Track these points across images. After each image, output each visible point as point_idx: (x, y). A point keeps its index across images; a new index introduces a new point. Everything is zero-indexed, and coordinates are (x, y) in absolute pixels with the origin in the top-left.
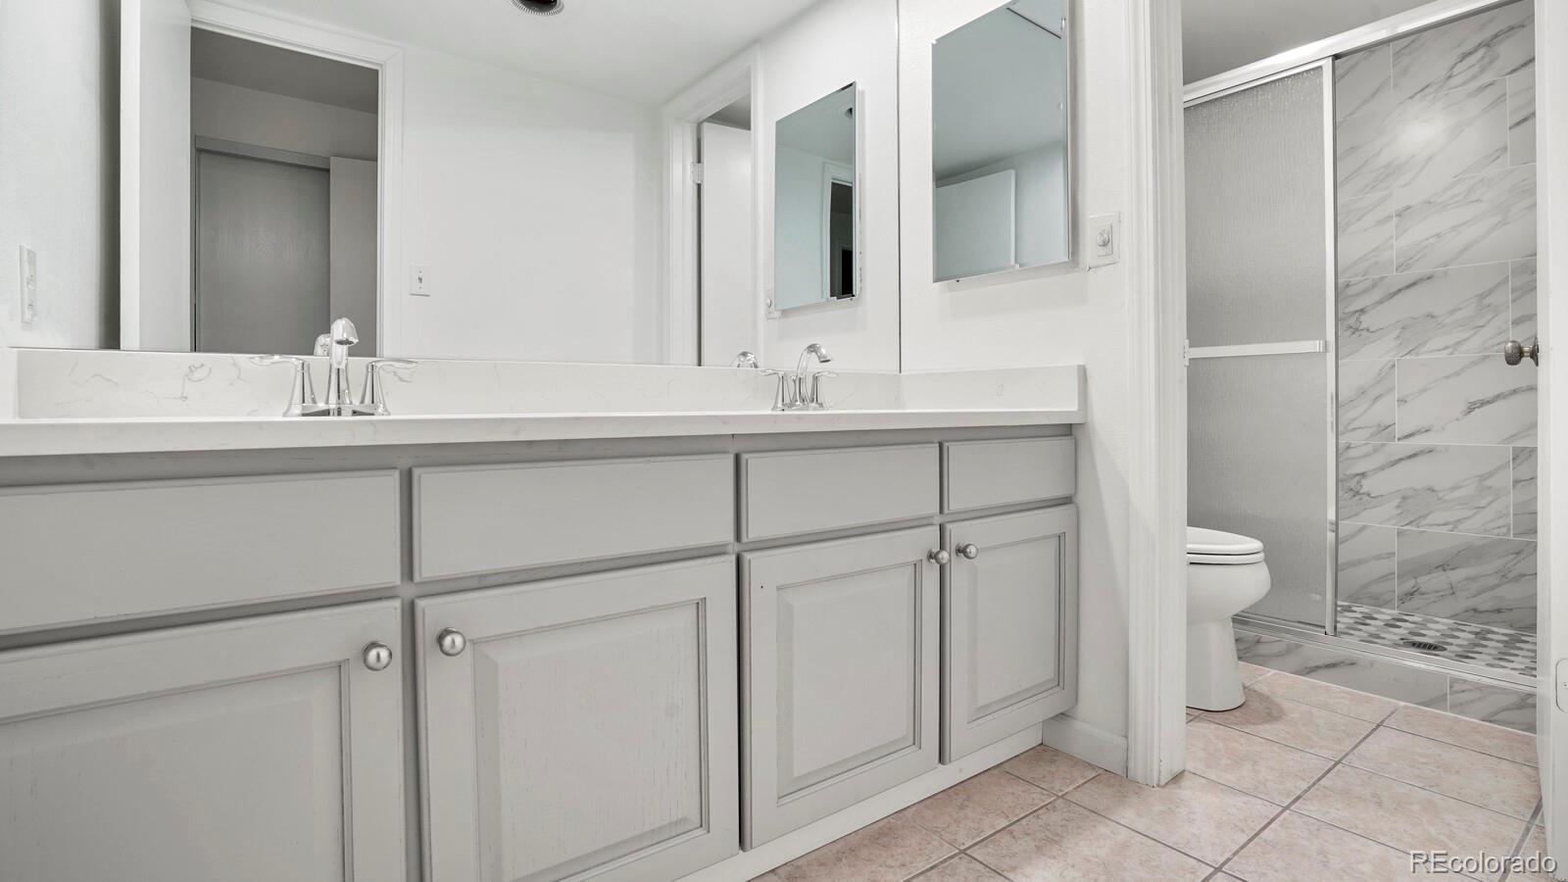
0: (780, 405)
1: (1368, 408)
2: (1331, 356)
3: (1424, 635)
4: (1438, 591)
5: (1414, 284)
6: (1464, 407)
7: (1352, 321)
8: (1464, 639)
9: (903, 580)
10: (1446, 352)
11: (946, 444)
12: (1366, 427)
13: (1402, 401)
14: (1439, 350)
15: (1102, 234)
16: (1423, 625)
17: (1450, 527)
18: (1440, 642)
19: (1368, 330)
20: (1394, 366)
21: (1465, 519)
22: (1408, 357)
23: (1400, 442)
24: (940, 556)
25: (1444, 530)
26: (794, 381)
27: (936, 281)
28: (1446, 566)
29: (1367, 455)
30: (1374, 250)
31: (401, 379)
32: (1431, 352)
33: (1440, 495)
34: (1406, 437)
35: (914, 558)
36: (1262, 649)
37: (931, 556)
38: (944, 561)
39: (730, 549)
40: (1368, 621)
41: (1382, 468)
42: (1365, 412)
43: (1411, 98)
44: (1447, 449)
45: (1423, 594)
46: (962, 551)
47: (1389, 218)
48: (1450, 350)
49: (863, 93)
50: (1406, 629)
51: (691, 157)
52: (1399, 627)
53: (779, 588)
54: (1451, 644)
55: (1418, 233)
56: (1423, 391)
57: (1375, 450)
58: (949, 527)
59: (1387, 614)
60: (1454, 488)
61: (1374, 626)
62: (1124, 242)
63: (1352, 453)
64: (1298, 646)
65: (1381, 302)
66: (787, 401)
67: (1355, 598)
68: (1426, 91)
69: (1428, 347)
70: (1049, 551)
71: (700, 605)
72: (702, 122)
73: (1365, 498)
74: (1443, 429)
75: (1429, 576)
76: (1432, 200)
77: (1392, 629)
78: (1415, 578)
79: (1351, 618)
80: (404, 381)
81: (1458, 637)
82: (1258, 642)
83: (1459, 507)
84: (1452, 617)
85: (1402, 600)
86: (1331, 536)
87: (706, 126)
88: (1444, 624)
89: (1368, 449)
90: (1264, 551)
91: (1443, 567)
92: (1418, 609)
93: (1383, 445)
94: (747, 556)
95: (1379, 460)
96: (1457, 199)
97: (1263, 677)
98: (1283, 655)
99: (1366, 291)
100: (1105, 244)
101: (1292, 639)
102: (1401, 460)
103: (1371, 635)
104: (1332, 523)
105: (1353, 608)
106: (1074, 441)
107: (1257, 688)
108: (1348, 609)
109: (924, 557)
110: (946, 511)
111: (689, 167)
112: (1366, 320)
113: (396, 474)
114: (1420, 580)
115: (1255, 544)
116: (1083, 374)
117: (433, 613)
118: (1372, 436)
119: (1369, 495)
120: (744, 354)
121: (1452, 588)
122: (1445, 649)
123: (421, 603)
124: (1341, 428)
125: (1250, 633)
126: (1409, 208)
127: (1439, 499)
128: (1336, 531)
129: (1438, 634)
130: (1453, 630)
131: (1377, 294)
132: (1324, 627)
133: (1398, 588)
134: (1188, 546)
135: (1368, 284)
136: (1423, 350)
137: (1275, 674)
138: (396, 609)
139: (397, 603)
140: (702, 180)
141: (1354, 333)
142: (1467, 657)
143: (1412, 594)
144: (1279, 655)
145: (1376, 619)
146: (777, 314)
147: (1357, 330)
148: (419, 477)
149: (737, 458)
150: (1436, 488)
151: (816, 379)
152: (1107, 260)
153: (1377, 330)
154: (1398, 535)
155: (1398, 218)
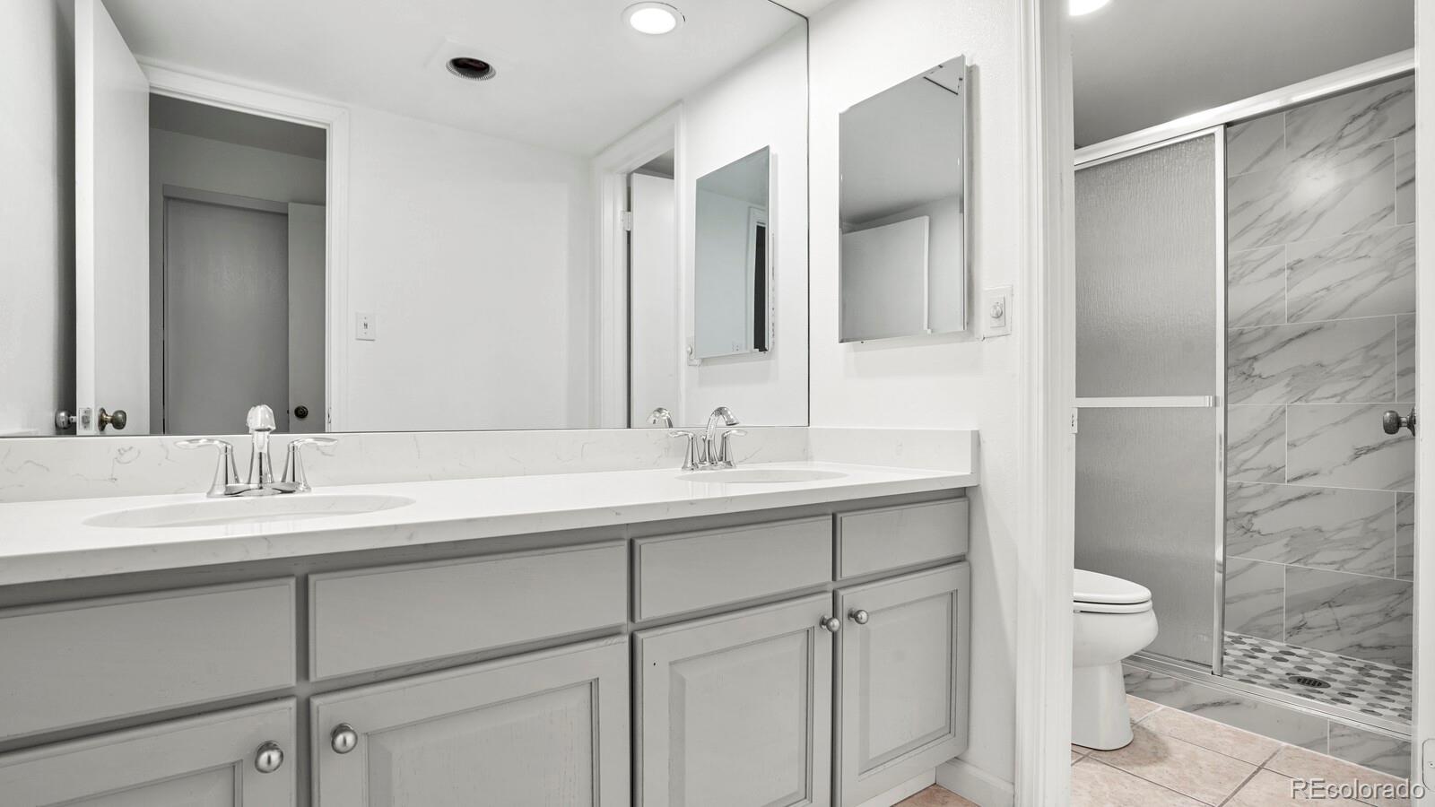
0: (689, 465)
1: (1258, 452)
2: (1220, 410)
3: (1310, 670)
4: (1323, 627)
5: (1304, 334)
6: (1351, 453)
7: (1245, 368)
8: (1348, 675)
9: (796, 646)
10: (1335, 399)
11: (839, 516)
12: (1258, 469)
13: (1292, 445)
14: (1328, 398)
15: (995, 307)
16: (1308, 659)
17: (1335, 566)
18: (1324, 678)
19: (1260, 377)
20: (1284, 411)
21: (1351, 559)
22: (1298, 403)
23: (1290, 484)
24: (832, 623)
25: (1331, 569)
26: (704, 440)
27: (842, 341)
28: (1331, 603)
29: (1259, 495)
30: (1266, 301)
31: (323, 453)
32: (1319, 399)
33: (1327, 536)
34: (1295, 479)
35: (809, 626)
36: (1153, 685)
37: (824, 622)
38: (835, 629)
39: (624, 630)
40: (1256, 654)
41: (1272, 508)
42: (1255, 455)
43: (1303, 156)
44: (1334, 492)
45: (1310, 628)
46: (854, 616)
47: (1281, 270)
48: (1339, 398)
49: (776, 156)
50: (1292, 662)
51: (621, 206)
52: (1286, 661)
53: (671, 664)
54: (1335, 680)
55: (1308, 285)
56: (1311, 436)
57: (1266, 491)
58: (841, 593)
59: (1274, 646)
60: (1341, 529)
61: (1263, 659)
62: (1016, 315)
63: (1244, 493)
64: (1186, 684)
65: (1272, 350)
66: (696, 460)
67: (1246, 630)
68: (1319, 150)
69: (1318, 394)
70: (942, 608)
71: (593, 685)
72: (632, 173)
73: (1256, 535)
74: (1331, 472)
75: (1316, 612)
76: (1323, 254)
77: (1279, 663)
78: (1303, 613)
79: (1240, 650)
80: (326, 455)
81: (1342, 673)
82: (1149, 678)
83: (1346, 547)
84: (1336, 651)
85: (1290, 634)
86: (1218, 576)
87: (636, 177)
88: (1330, 658)
89: (1260, 489)
90: (1152, 599)
91: (1329, 604)
92: (1305, 642)
93: (1274, 486)
94: (640, 636)
95: (1270, 499)
96: (1347, 254)
97: (1152, 713)
98: (1171, 692)
99: (1259, 339)
100: (998, 317)
101: (1180, 678)
102: (1290, 500)
103: (1259, 669)
104: (1219, 564)
105: (1244, 640)
106: (967, 502)
107: (1145, 724)
108: (1238, 641)
109: (816, 623)
110: (839, 578)
111: (619, 215)
112: (1258, 368)
113: (292, 582)
114: (1306, 614)
115: (1143, 593)
116: (977, 439)
117: (327, 710)
118: (1264, 476)
119: (1259, 533)
120: (660, 410)
121: (1337, 623)
122: (1329, 686)
123: (316, 702)
124: (1230, 470)
125: (1141, 670)
126: (1300, 261)
127: (1326, 539)
128: (1224, 572)
129: (1323, 669)
130: (1338, 664)
131: (1269, 343)
132: (1211, 667)
133: (1286, 622)
134: (1075, 594)
135: (1261, 332)
136: (1313, 397)
137: (1163, 710)
138: (290, 709)
139: (292, 703)
140: (632, 228)
141: (1247, 379)
142: (1350, 695)
143: (1299, 628)
144: (1169, 691)
145: (1264, 652)
146: (697, 362)
147: (1249, 376)
148: (315, 585)
149: (631, 544)
150: (1323, 529)
151: (724, 438)
152: (1000, 332)
153: (1268, 377)
154: (1287, 570)
155: (1289, 271)
